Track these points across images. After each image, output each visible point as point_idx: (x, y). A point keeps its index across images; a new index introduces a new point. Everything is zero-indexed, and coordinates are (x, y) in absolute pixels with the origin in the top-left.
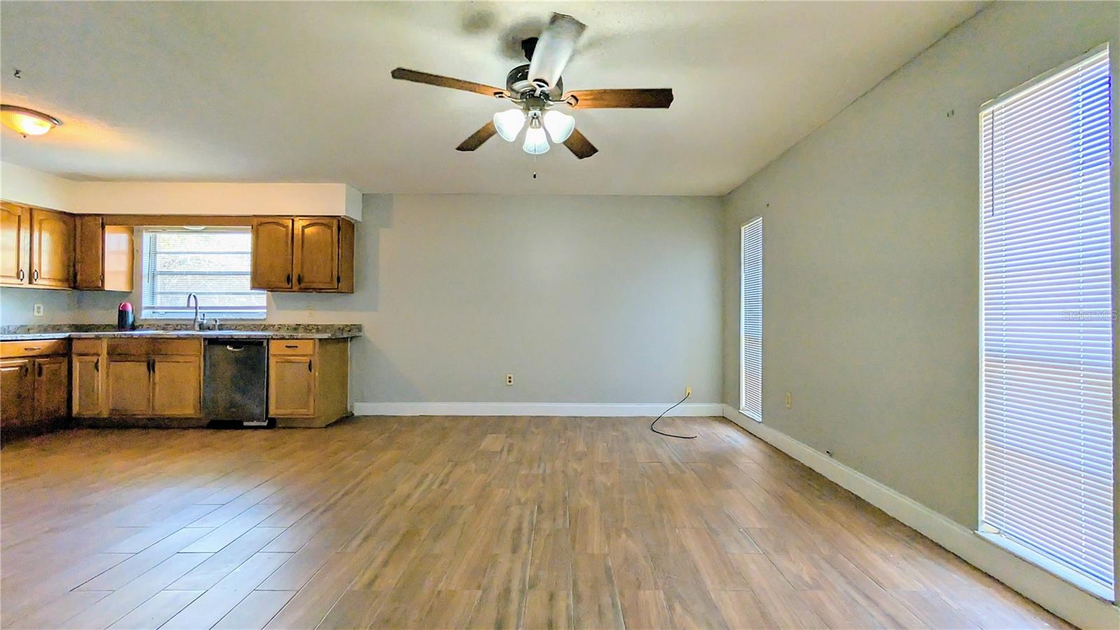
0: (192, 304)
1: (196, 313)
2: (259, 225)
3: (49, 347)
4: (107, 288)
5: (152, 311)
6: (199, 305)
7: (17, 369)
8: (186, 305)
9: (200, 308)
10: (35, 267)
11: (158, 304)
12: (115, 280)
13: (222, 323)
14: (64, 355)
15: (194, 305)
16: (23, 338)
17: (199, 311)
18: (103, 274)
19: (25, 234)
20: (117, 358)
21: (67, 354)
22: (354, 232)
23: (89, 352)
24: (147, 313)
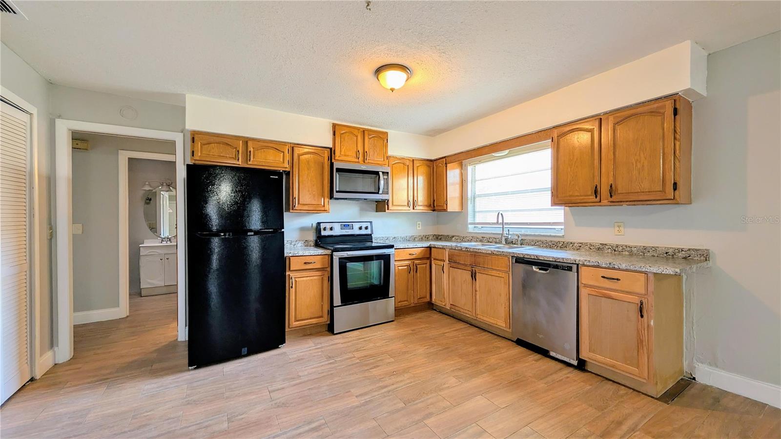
0: (500, 221)
1: (503, 228)
2: (559, 136)
3: (421, 253)
4: (449, 210)
5: (473, 226)
6: (505, 221)
7: (406, 267)
8: (496, 222)
10: (415, 199)
11: (477, 221)
12: (453, 205)
13: (523, 238)
14: (427, 259)
15: (501, 222)
16: (408, 247)
17: (505, 226)
18: (447, 200)
19: (410, 177)
20: (453, 264)
21: (429, 258)
22: (691, 115)
23: (440, 258)
24: (471, 228)
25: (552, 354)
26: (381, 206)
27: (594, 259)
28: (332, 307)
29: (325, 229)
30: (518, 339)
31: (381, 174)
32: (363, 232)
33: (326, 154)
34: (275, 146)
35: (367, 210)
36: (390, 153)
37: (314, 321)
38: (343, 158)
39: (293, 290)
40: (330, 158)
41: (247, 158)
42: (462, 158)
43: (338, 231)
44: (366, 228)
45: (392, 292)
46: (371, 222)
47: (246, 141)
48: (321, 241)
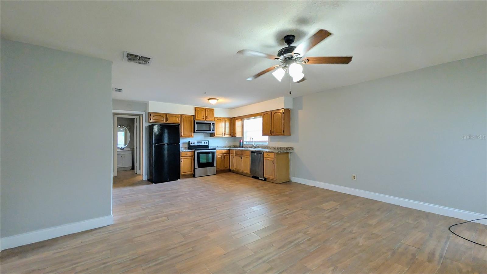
2: (263, 114)
3: (226, 151)
4: (237, 136)
7: (220, 156)
9: (254, 141)
10: (225, 132)
11: (247, 140)
12: (238, 135)
13: (259, 146)
14: (228, 154)
16: (222, 149)
18: (236, 132)
19: (223, 124)
20: (236, 155)
21: (229, 154)
22: (290, 113)
23: (233, 153)
24: (245, 143)
25: (259, 178)
26: (212, 135)
27: (267, 150)
28: (195, 168)
29: (192, 143)
30: (253, 176)
31: (212, 124)
32: (206, 144)
33: (192, 117)
34: (175, 115)
35: (207, 136)
36: (215, 116)
37: (189, 173)
38: (198, 119)
39: (182, 163)
40: (194, 119)
41: (167, 120)
42: (242, 118)
43: (196, 144)
44: (207, 143)
45: (215, 164)
46: (208, 141)
47: (166, 114)
48: (190, 147)
